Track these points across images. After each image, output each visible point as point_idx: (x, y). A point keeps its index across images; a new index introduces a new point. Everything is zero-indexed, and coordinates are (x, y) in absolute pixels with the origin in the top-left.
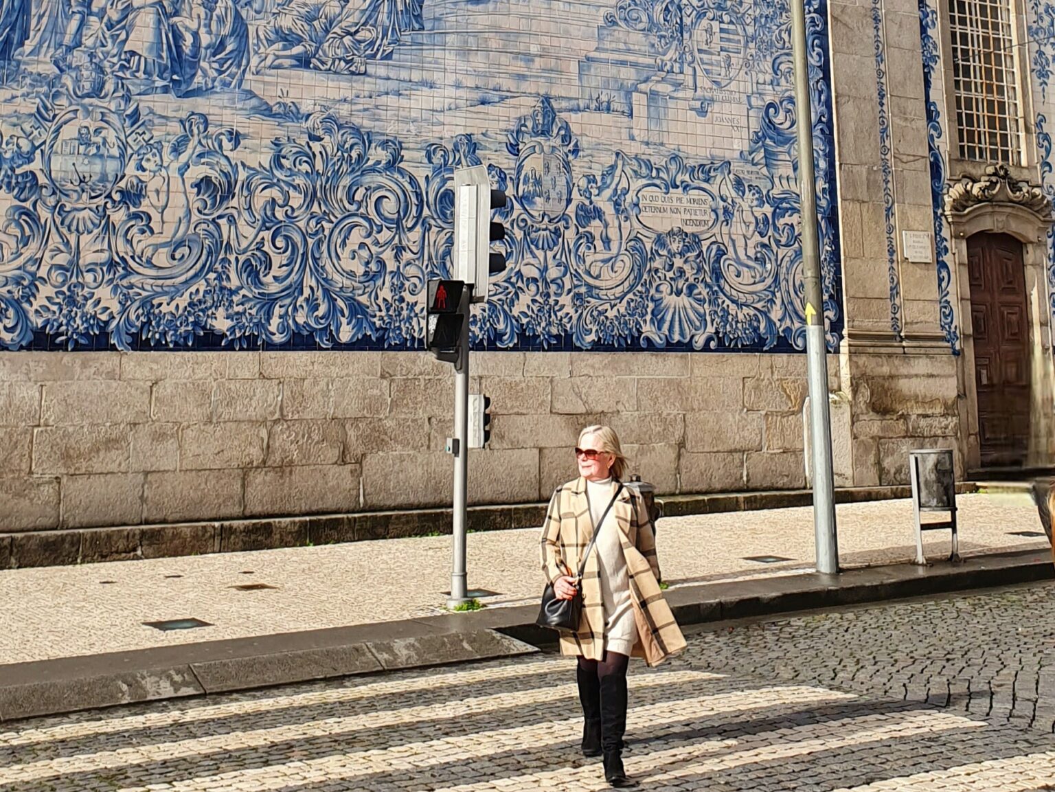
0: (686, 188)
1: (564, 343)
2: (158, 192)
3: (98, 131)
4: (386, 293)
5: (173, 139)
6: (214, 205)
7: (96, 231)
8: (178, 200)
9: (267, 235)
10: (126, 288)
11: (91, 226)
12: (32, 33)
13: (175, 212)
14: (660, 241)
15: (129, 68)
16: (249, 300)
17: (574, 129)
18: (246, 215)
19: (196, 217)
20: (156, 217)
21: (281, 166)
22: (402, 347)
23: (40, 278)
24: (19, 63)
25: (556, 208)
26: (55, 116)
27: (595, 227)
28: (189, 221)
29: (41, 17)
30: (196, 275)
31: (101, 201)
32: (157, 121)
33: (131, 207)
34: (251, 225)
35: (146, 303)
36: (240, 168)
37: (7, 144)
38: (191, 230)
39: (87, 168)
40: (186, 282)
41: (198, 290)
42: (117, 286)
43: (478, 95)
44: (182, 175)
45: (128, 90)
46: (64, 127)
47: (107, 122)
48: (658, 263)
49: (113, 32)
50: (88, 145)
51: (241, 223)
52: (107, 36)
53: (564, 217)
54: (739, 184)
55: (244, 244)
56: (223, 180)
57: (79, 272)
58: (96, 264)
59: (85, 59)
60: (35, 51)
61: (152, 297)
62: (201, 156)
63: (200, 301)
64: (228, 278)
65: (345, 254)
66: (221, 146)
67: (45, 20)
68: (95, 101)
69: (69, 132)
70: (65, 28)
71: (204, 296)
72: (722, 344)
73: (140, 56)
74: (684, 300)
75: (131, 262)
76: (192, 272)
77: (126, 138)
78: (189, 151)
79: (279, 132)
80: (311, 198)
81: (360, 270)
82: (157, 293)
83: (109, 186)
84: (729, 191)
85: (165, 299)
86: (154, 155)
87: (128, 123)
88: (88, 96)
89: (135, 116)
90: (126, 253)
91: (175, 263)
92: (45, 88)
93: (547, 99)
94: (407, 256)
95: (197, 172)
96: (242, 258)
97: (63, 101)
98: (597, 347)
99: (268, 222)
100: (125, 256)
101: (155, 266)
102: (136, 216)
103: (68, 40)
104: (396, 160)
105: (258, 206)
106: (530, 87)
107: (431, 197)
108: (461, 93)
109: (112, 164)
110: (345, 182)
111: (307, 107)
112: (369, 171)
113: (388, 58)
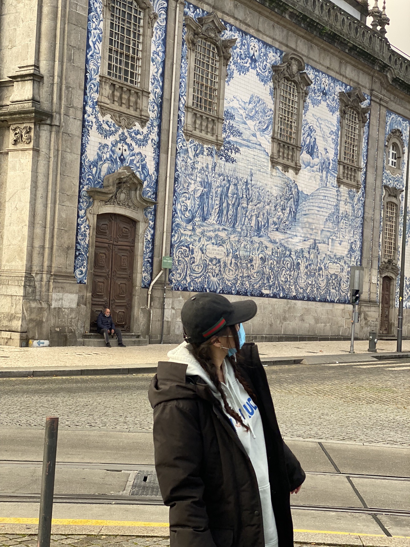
0: (336, 263)
1: (314, 300)
2: (255, 260)
3: (246, 245)
4: (288, 286)
5: (257, 248)
6: (263, 263)
7: (246, 269)
8: (258, 262)
9: (270, 271)
10: (250, 282)
11: (245, 267)
12: (238, 221)
13: (257, 265)
14: (331, 276)
17: (319, 248)
18: (267, 266)
19: (260, 266)
20: (255, 266)
21: (273, 255)
22: (289, 299)
23: (238, 279)
24: (236, 228)
25: (315, 267)
26: (241, 241)
27: (321, 272)
31: (247, 262)
32: (255, 243)
33: (251, 263)
35: (253, 286)
36: (267, 255)
37: (234, 248)
38: (259, 269)
39: (245, 254)
40: (259, 281)
41: (260, 283)
43: (303, 239)
44: (258, 256)
45: (251, 235)
47: (248, 243)
48: (330, 282)
50: (245, 248)
51: (267, 268)
53: (316, 270)
54: (345, 262)
55: (267, 273)
56: (264, 258)
57: (244, 278)
59: (245, 228)
60: (238, 226)
62: (261, 252)
64: (265, 281)
65: (282, 276)
66: (264, 250)
67: (239, 218)
69: (242, 245)
70: (242, 220)
71: (261, 285)
72: (340, 302)
73: (253, 227)
74: (334, 291)
75: (251, 276)
76: (259, 279)
77: (251, 247)
78: (260, 250)
79: (273, 247)
80: (277, 263)
81: (284, 280)
82: (254, 283)
83: (248, 258)
84: (343, 264)
85: (255, 285)
86: (254, 251)
88: (245, 237)
89: (252, 242)
90: (250, 274)
91: (257, 277)
92: (239, 235)
93: (315, 240)
94: (291, 277)
95: (261, 256)
96: (267, 276)
97: (242, 238)
98: (320, 301)
99: (271, 268)
101: (254, 277)
102: (252, 265)
103: (243, 223)
104: (291, 254)
105: (269, 264)
106: (312, 237)
107: (295, 264)
108: (301, 238)
109: (248, 253)
110: (282, 259)
111: (277, 241)
112: (286, 257)
113: (290, 229)
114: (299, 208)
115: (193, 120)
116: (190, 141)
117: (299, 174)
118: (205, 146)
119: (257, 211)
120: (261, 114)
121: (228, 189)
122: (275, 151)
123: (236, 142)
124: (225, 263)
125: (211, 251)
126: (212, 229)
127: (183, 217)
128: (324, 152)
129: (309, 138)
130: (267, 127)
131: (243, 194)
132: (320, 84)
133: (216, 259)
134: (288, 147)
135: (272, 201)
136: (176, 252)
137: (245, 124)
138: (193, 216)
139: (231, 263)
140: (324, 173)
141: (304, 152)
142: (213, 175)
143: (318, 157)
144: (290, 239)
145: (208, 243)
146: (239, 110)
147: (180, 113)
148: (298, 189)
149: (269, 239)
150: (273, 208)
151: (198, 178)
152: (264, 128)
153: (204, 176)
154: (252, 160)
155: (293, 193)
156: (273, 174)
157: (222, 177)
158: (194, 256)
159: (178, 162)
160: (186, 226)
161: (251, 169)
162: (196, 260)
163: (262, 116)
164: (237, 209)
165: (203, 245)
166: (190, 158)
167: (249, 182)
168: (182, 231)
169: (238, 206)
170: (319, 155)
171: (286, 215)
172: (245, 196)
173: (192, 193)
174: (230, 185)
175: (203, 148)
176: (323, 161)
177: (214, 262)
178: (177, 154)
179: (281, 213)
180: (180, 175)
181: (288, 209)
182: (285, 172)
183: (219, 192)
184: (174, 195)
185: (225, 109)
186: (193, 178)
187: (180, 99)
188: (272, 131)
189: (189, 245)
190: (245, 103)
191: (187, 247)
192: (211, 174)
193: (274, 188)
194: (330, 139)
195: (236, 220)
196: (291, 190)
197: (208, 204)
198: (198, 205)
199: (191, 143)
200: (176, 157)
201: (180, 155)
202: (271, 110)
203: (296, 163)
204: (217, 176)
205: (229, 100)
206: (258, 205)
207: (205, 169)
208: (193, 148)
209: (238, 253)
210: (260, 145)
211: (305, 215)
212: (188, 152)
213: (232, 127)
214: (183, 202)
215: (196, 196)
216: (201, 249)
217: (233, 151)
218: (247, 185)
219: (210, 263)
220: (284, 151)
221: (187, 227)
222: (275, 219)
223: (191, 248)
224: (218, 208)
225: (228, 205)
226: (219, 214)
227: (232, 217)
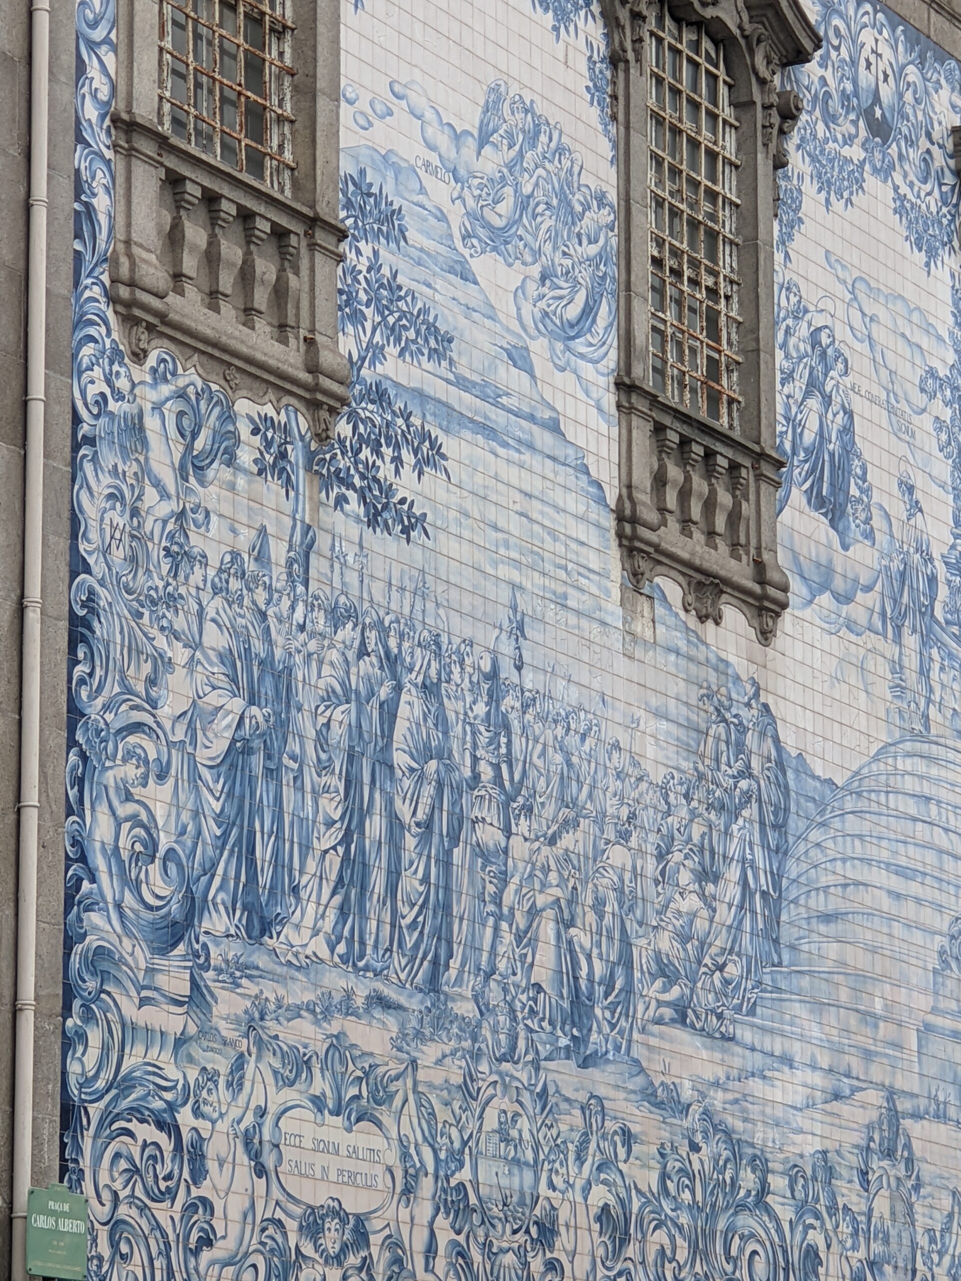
2: (567, 1227)
3: (514, 1119)
5: (576, 1138)
8: (584, 1245)
11: (515, 1279)
12: (455, 947)
13: (582, 1265)
15: (536, 1013)
17: (916, 1145)
18: (641, 1273)
20: (568, 1268)
21: (667, 1193)
24: (446, 997)
26: (478, 1091)
28: (595, 1279)
29: (461, 919)
31: (522, 1238)
32: (561, 1106)
33: (546, 1249)
37: (441, 1135)
39: (508, 1183)
43: (831, 1083)
44: (586, 1199)
46: (487, 1109)
47: (521, 1104)
49: (521, 949)
50: (507, 1141)
52: (516, 956)
59: (500, 996)
60: (459, 980)
67: (465, 926)
68: (510, 1068)
69: (491, 1120)
70: (481, 941)
73: (545, 993)
77: (538, 1132)
78: (590, 1160)
79: (665, 1135)
80: (694, 1249)
83: (527, 1213)
86: (562, 1164)
87: (538, 1107)
88: (505, 1058)
89: (543, 1095)
92: (469, 1042)
93: (891, 1094)
95: (600, 1196)
97: (484, 1067)
102: (552, 1266)
103: (484, 961)
104: (764, 1189)
105: (651, 1258)
106: (877, 1073)
107: (796, 1256)
108: (817, 1079)
109: (528, 1175)
110: (721, 1225)
111: (687, 1093)
112: (741, 1207)
113: (752, 1012)
114: (793, 869)
115: (167, 218)
116: (152, 360)
117: (779, 641)
118: (243, 406)
119: (563, 881)
120: (549, 223)
121: (389, 712)
122: (643, 477)
123: (420, 395)
124: (393, 1244)
125: (308, 1158)
126: (308, 996)
127: (129, 899)
128: (898, 509)
129: (814, 403)
130: (589, 311)
131: (475, 760)
132: (854, 63)
133: (339, 1213)
134: (709, 455)
135: (646, 817)
136: (97, 1160)
137: (467, 276)
138: (189, 896)
139: (431, 1250)
140: (911, 641)
141: (797, 497)
142: (299, 616)
143: (869, 535)
144: (755, 1086)
145: (290, 1095)
146: (429, 181)
147: (80, 159)
148: (777, 741)
149: (639, 1081)
150: (651, 867)
151: (209, 627)
152: (573, 312)
153: (247, 620)
154: (515, 525)
155: (755, 764)
156: (638, 627)
157: (347, 633)
158: (204, 1190)
159: (90, 508)
160: (151, 971)
161: (515, 587)
162: (219, 1226)
163: (554, 237)
164: (446, 864)
165: (262, 1112)
166: (157, 484)
167: (507, 672)
168: (129, 1009)
169: (455, 840)
170: (877, 522)
171: (725, 915)
172: (486, 772)
173: (180, 734)
174: (398, 688)
175: (229, 416)
176: (896, 565)
177: (331, 1240)
178: (76, 447)
179: (691, 902)
180: (104, 596)
181: (733, 873)
182: (702, 618)
183: (337, 733)
184: (72, 742)
185: (347, 167)
186: (179, 623)
187: (81, 67)
188: (613, 339)
189: (172, 1107)
190: (458, 137)
191: (161, 1125)
192: (286, 603)
193: (651, 724)
194: (926, 422)
195: (444, 935)
196: (740, 748)
197: (278, 817)
198: (219, 818)
199: (159, 377)
200: (75, 466)
201: (95, 460)
202: (601, 199)
203: (759, 566)
204: (320, 620)
205: (363, 104)
206: (567, 841)
207: (251, 566)
208: (171, 409)
209: (465, 1175)
210: (554, 427)
211: (828, 918)
212: (144, 442)
213: (393, 287)
214: (128, 797)
215: (202, 756)
216: (247, 1143)
217: (407, 457)
218: (494, 698)
219: (308, 1249)
220: (688, 479)
221: (161, 980)
222: (665, 943)
223: (186, 1136)
224: (334, 848)
225: (397, 831)
226: (343, 891)
227: (421, 919)
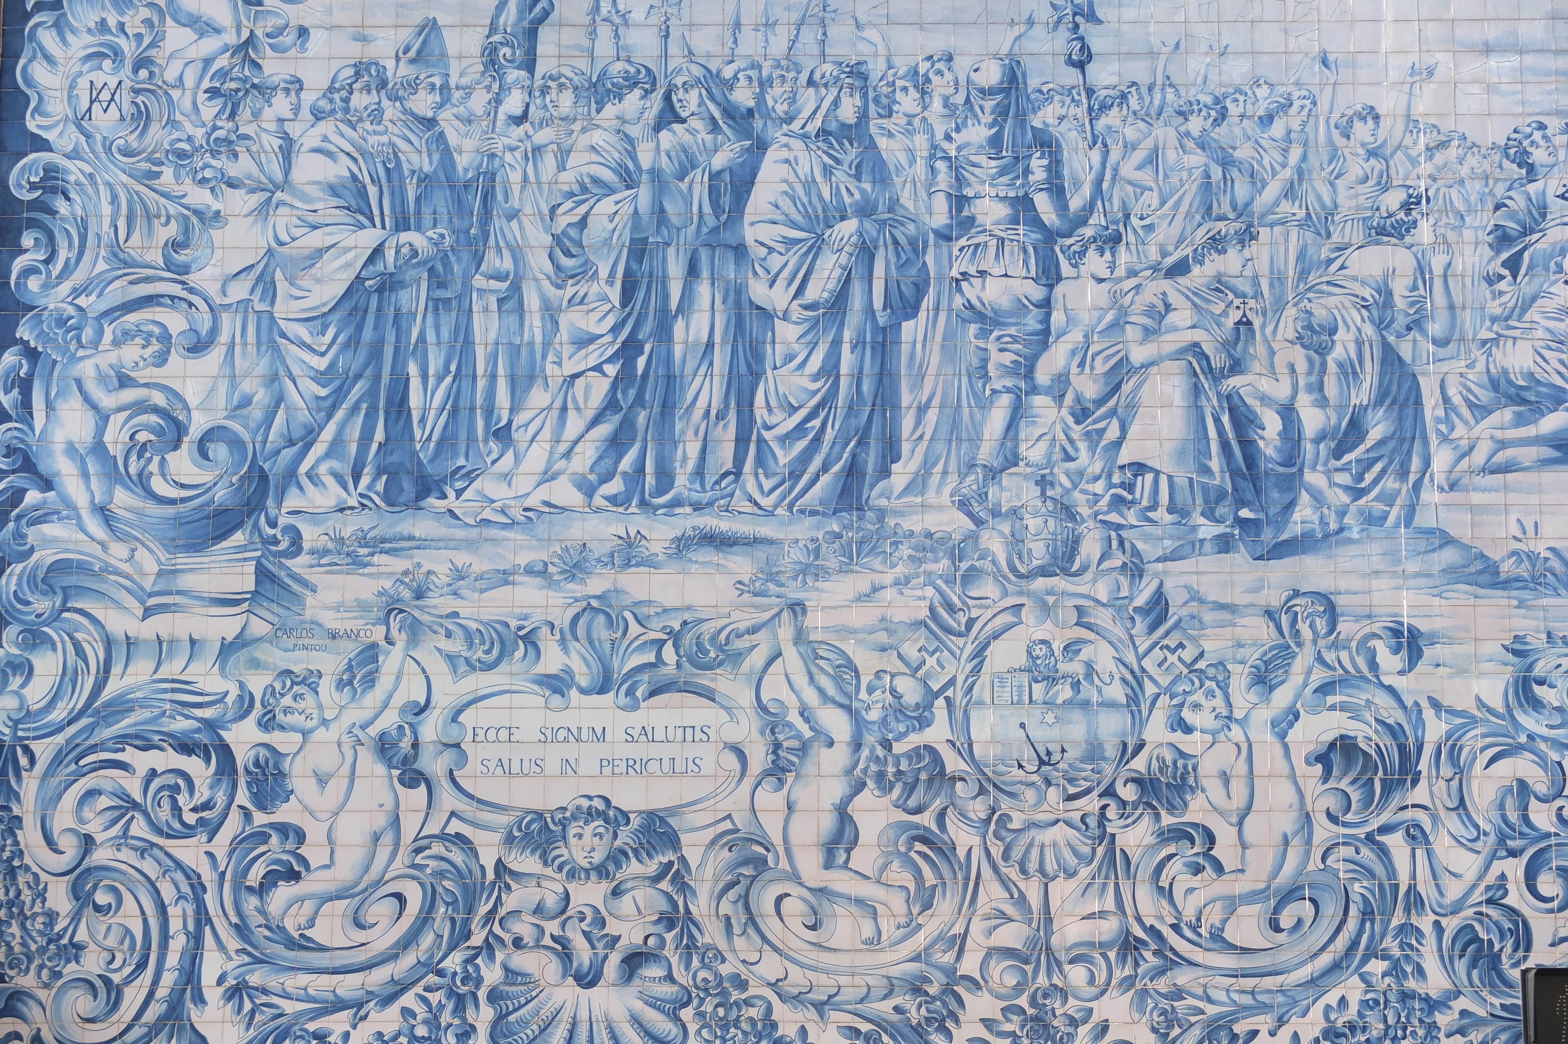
2: (1225, 778)
3: (1071, 649)
5: (1253, 655)
6: (1367, 801)
7: (1085, 872)
10: (1164, 996)
11: (1071, 860)
12: (906, 447)
15: (1132, 502)
16: (1480, 1022)
18: (1453, 822)
20: (1225, 835)
21: (1536, 704)
23: (963, 977)
24: (882, 513)
26: (971, 623)
28: (1309, 842)
29: (922, 410)
30: (1336, 966)
31: (1091, 804)
32: (1208, 617)
33: (1163, 813)
34: (1469, 845)
36: (1428, 714)
37: (871, 690)
38: (1315, 863)
39: (1054, 733)
40: (1312, 982)
41: (1343, 1002)
42: (1145, 992)
44: (1282, 736)
45: (1136, 553)
46: (994, 645)
47: (1089, 627)
49: (1089, 425)
51: (1442, 843)
52: (1075, 436)
55: (1454, 891)
56: (1387, 741)
57: (1054, 963)
58: (1091, 945)
59: (1030, 493)
60: (916, 485)
61: (1232, 1017)
62: (1324, 689)
63: (1352, 1027)
64: (1420, 972)
66: (1373, 666)
67: (932, 415)
68: (1059, 583)
70: (977, 427)
71: (1360, 1014)
73: (1157, 473)
75: (1172, 938)
76: (1325, 960)
77: (1140, 659)
78: (1296, 679)
79: (1522, 624)
82: (1244, 1008)
83: (1108, 769)
85: (1263, 1022)
86: (1210, 694)
87: (1141, 625)
88: (1043, 572)
89: (1153, 608)
90: (1161, 918)
91: (1282, 937)
92: (945, 563)
95: (1318, 728)
96: (1451, 924)
100: (1158, 926)
101: (1235, 947)
102: (1180, 834)
103: (987, 452)
109: (1114, 720)
119: (1208, 321)
121: (735, 184)
124: (740, 840)
125: (522, 753)
127: (123, 499)
131: (960, 201)
133: (605, 814)
138: (256, 476)
145: (485, 681)
150: (1473, 261)
151: (305, 161)
153: (389, 135)
157: (631, 102)
158: (285, 813)
160: (167, 574)
162: (313, 852)
166: (192, 21)
168: (123, 624)
172: (992, 212)
173: (239, 294)
174: (757, 148)
177: (583, 849)
180: (75, 171)
183: (605, 231)
184: (8, 342)
186: (237, 169)
189: (210, 725)
191: (185, 747)
195: (876, 436)
197: (461, 354)
204: (566, 101)
207: (400, 73)
209: (936, 735)
214: (130, 384)
215: (287, 309)
216: (382, 747)
218: (1011, 115)
219: (526, 864)
221: (186, 582)
223: (242, 756)
224: (598, 368)
225: (753, 325)
226: (617, 418)
227: (816, 423)
